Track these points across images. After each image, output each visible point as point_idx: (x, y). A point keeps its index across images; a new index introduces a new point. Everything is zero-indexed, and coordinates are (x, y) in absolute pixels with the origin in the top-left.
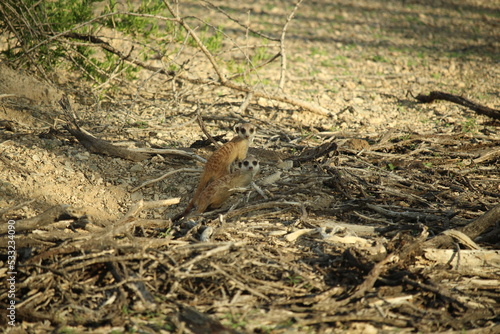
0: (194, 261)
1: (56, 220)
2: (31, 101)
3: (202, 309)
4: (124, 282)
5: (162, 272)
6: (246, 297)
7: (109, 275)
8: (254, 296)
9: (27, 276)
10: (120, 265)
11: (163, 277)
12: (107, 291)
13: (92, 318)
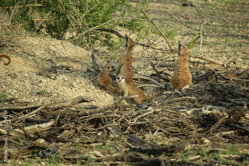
0: (138, 117)
1: (80, 103)
2: (80, 58)
3: (140, 137)
4: (106, 126)
5: (124, 122)
6: (160, 133)
7: (100, 124)
8: (164, 132)
9: (63, 124)
10: (104, 120)
11: (123, 124)
12: (98, 130)
13: (90, 141)
